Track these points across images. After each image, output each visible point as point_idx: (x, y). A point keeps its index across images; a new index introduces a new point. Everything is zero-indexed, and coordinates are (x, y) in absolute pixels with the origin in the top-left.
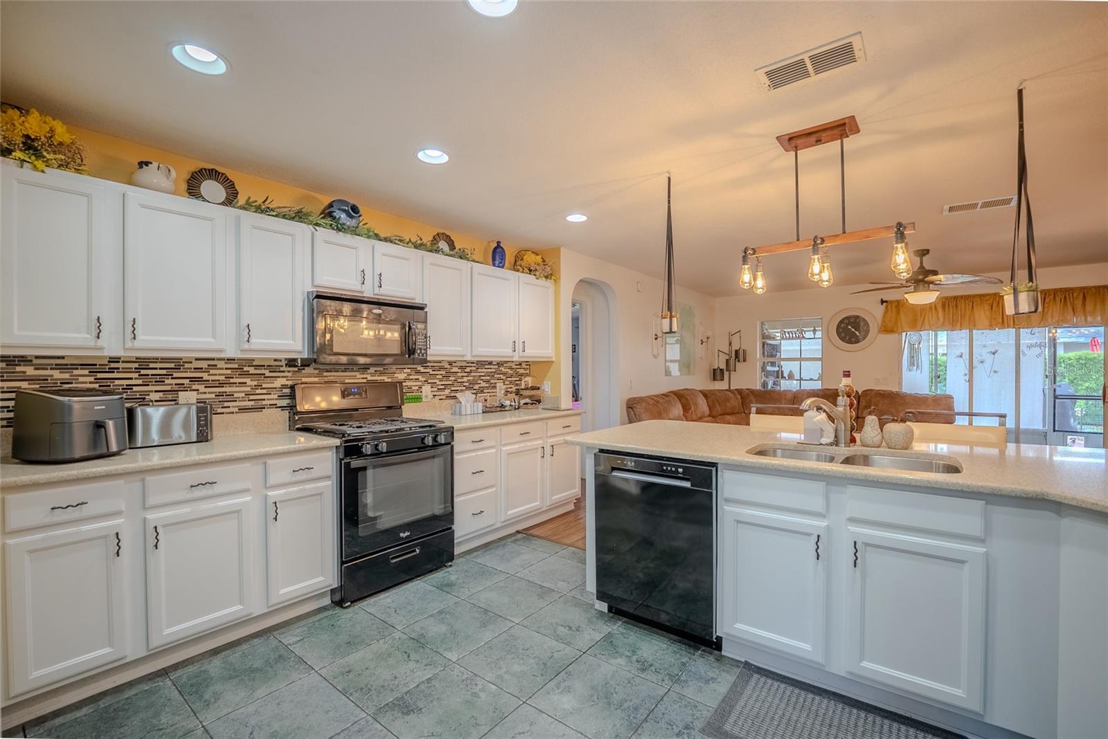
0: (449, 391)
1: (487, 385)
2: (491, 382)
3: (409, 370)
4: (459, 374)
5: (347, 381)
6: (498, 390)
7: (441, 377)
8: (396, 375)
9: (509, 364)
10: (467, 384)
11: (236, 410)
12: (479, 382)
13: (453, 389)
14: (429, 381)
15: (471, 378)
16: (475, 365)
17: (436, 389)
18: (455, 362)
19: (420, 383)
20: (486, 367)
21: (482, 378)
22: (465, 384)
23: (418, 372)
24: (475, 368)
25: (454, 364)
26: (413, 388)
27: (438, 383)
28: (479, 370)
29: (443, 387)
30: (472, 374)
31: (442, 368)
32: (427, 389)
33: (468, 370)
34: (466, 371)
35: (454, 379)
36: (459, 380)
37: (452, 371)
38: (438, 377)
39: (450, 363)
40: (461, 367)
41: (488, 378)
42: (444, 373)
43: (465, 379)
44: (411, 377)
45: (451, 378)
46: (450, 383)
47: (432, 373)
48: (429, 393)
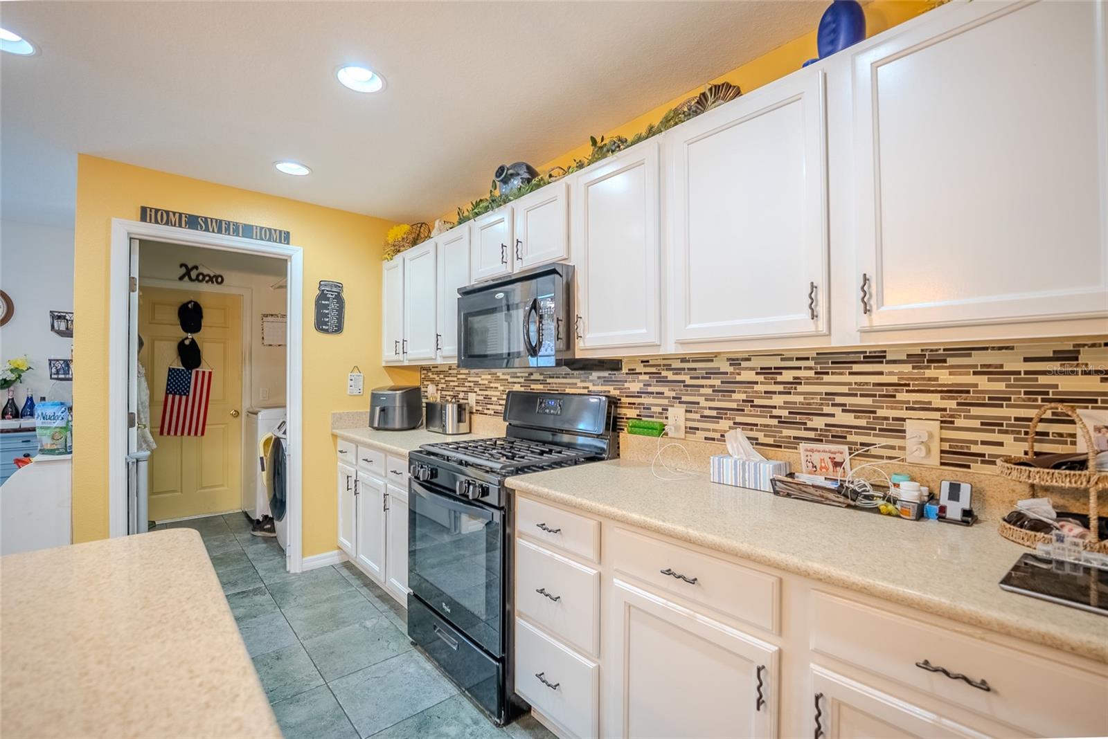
0: (731, 423)
1: (863, 422)
2: (880, 413)
3: (647, 377)
4: (757, 387)
6: (911, 441)
7: (710, 391)
8: (627, 385)
9: (978, 359)
10: (785, 413)
12: (826, 410)
13: (739, 419)
14: (684, 399)
15: (800, 399)
16: (811, 363)
17: (697, 416)
18: (748, 359)
19: (666, 402)
20: (856, 368)
21: (839, 400)
22: (776, 412)
23: (664, 381)
24: (811, 373)
25: (744, 364)
26: (654, 409)
27: (703, 403)
28: (826, 378)
29: (714, 413)
30: (800, 388)
31: (717, 373)
32: (677, 415)
33: (787, 376)
34: (779, 378)
35: (743, 396)
36: (757, 402)
37: (739, 378)
38: (703, 391)
39: (735, 362)
40: (764, 371)
41: (868, 401)
42: (717, 382)
43: (778, 400)
44: (650, 389)
45: (735, 396)
46: (734, 406)
47: (689, 382)
48: (682, 423)
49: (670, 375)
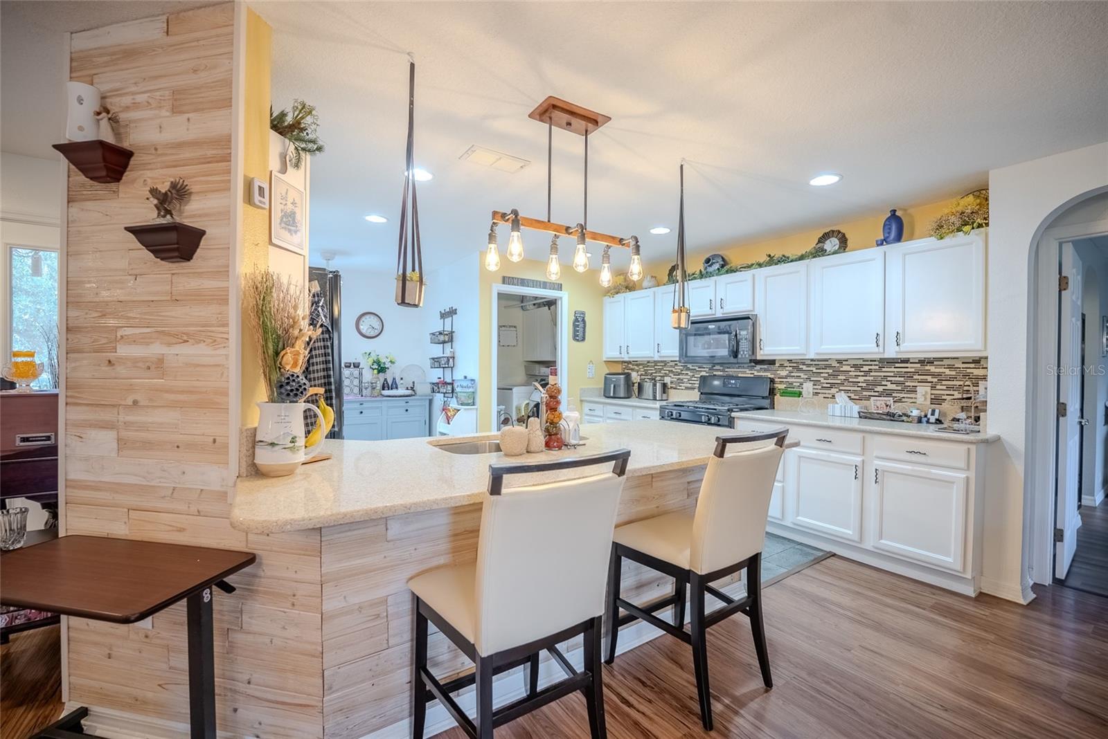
0: (837, 390)
1: (900, 388)
2: (907, 384)
3: (791, 368)
4: (850, 373)
5: (740, 375)
6: (919, 395)
7: (827, 375)
8: (778, 372)
9: (946, 362)
10: (864, 385)
11: (684, 388)
12: (883, 383)
13: (841, 388)
14: (812, 379)
15: (872, 378)
16: (877, 363)
17: (820, 387)
18: (847, 361)
19: (802, 380)
20: (897, 365)
21: (889, 379)
22: (859, 385)
23: (801, 370)
24: (877, 367)
25: (844, 363)
26: (795, 384)
27: (822, 380)
28: (884, 369)
29: (829, 385)
30: (872, 374)
31: (830, 366)
32: (808, 388)
33: (866, 368)
34: (862, 369)
35: (844, 378)
36: (851, 380)
37: (841, 369)
38: (822, 375)
39: (840, 362)
40: (855, 366)
41: (902, 379)
42: (831, 371)
43: (861, 379)
44: (792, 374)
45: (839, 377)
46: (839, 382)
47: (815, 371)
48: (811, 390)
49: (804, 368)
